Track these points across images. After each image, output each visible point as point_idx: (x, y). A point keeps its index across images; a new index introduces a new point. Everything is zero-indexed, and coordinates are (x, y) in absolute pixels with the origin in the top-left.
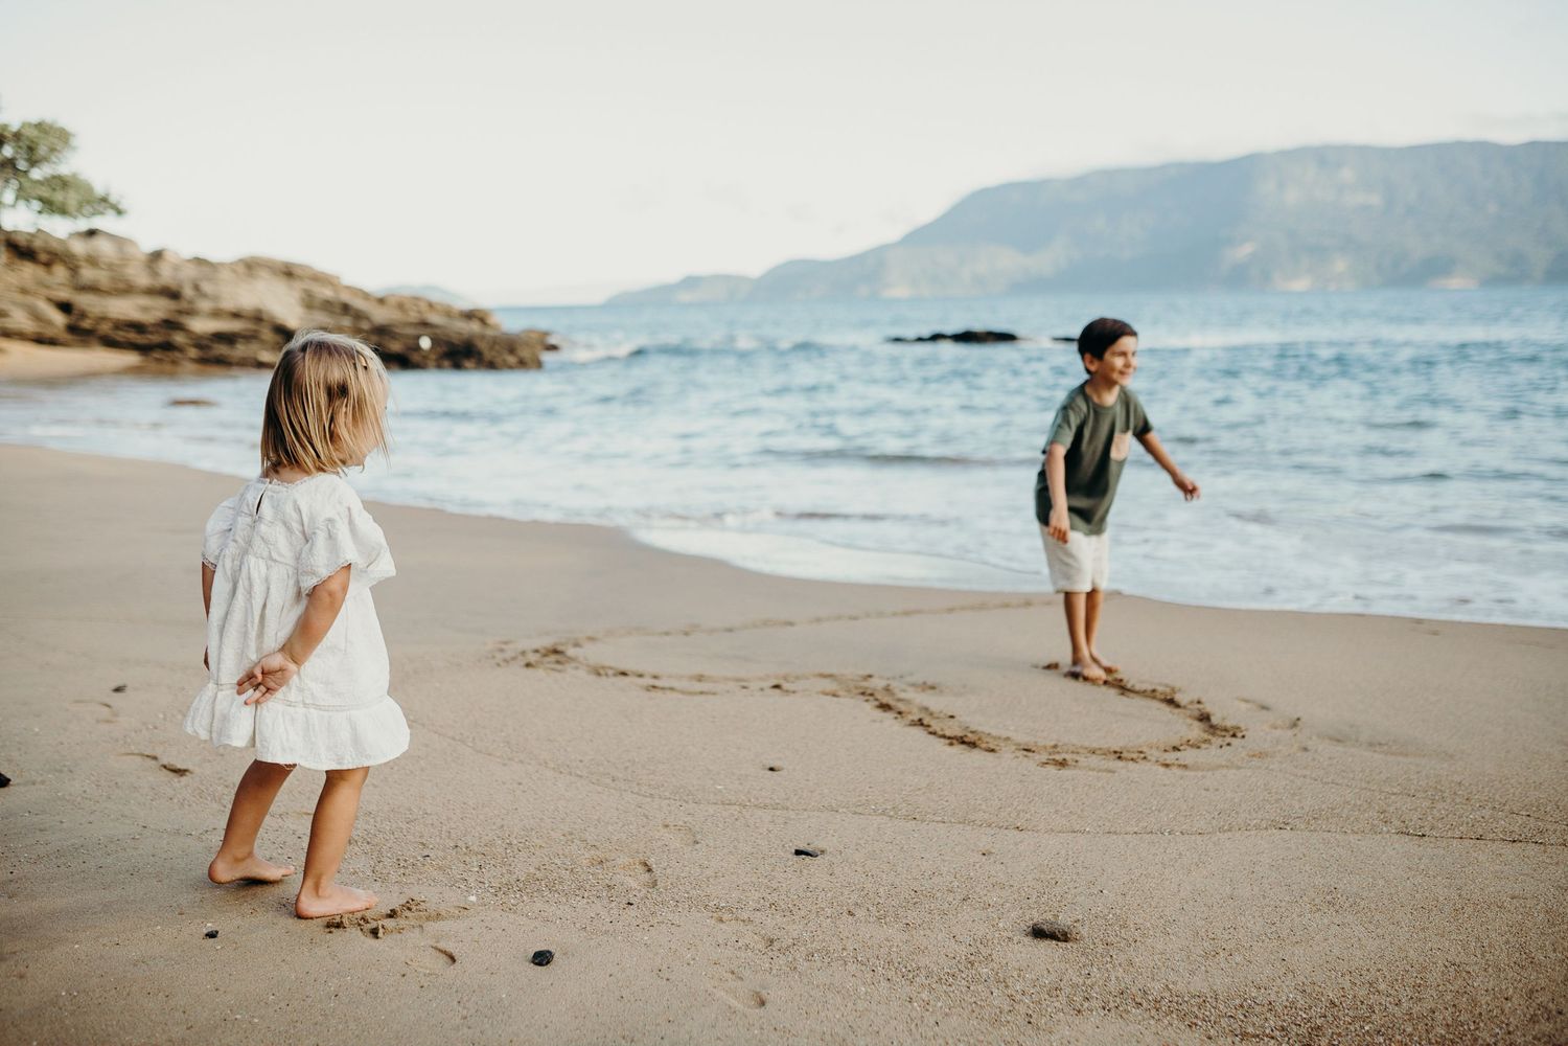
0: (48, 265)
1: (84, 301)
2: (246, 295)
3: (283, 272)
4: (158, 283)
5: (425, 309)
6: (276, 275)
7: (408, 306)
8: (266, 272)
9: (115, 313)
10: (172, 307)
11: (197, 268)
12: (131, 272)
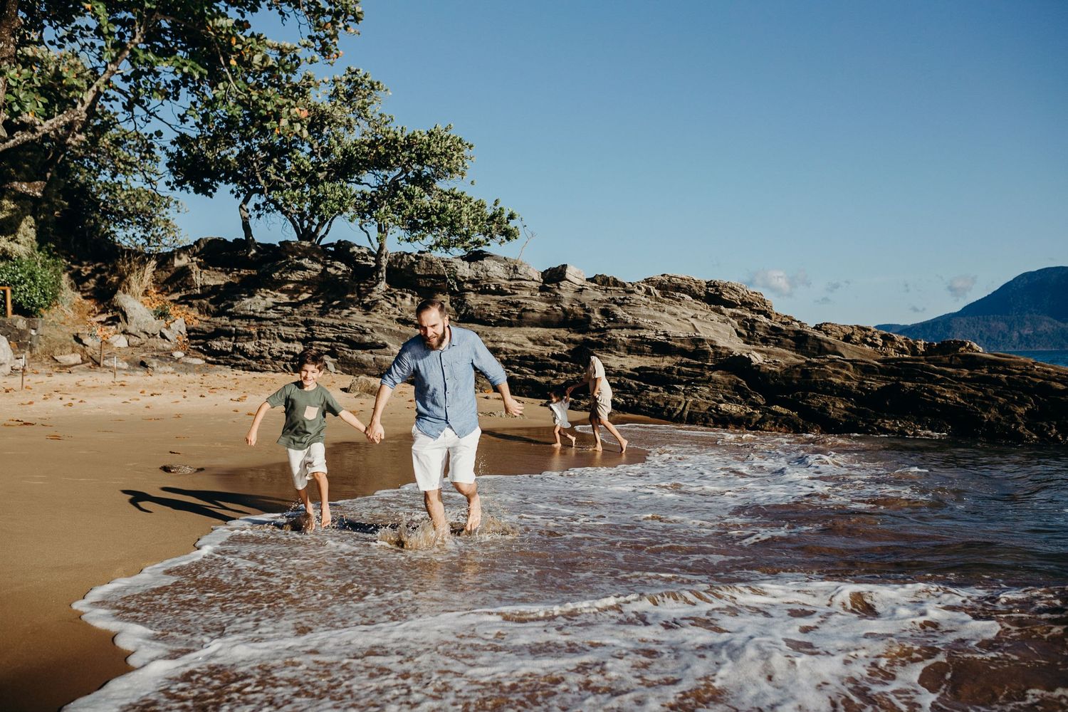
2: (673, 320)
3: (706, 293)
4: (558, 306)
5: (880, 342)
6: (695, 296)
7: (857, 337)
8: (685, 293)
9: (509, 342)
10: (579, 337)
11: (604, 287)
12: (527, 294)
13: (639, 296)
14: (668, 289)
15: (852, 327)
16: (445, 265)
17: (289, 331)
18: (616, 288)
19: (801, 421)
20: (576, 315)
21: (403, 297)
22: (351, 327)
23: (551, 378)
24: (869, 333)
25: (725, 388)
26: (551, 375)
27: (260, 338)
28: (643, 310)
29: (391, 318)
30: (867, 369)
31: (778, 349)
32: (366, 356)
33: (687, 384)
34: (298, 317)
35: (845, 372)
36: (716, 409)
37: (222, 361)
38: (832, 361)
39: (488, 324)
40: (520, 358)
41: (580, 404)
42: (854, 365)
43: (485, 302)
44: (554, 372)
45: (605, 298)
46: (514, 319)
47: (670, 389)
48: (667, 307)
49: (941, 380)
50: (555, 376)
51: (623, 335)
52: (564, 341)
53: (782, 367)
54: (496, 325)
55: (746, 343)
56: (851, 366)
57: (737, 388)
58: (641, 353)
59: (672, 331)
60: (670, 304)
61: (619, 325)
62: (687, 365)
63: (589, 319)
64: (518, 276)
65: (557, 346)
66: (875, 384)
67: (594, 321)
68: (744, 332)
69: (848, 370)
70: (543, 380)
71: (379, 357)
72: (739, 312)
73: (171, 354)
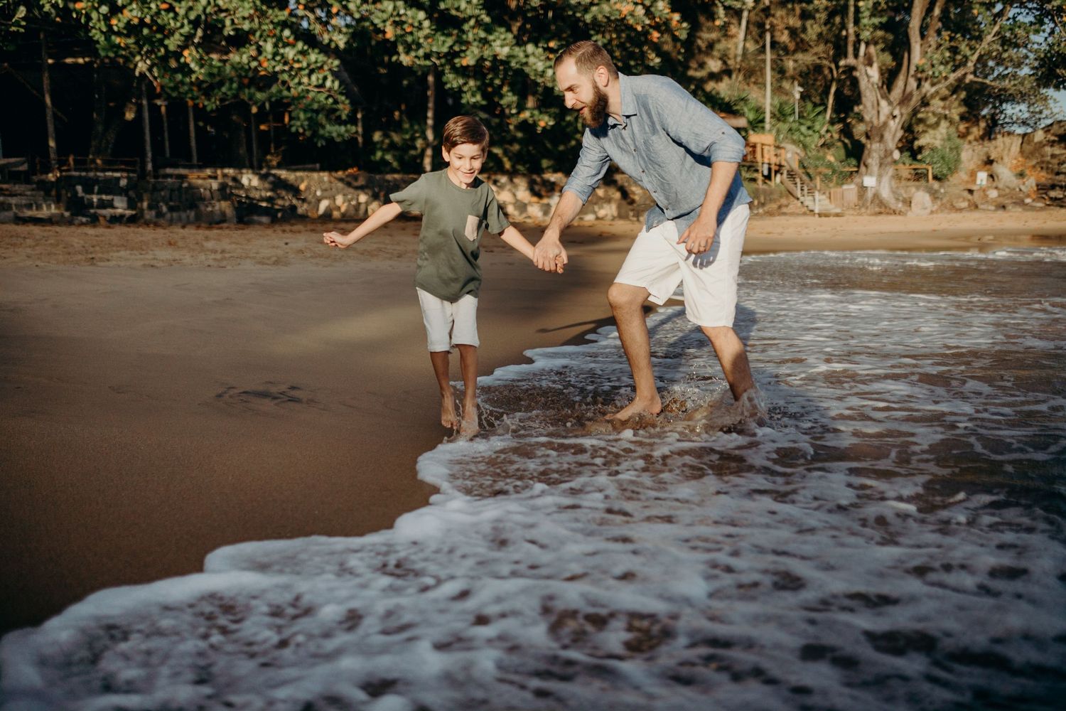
73: (1023, 201)
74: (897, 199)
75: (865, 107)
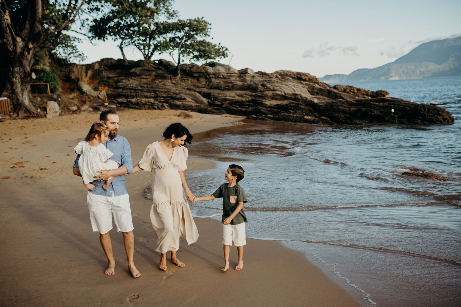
0: (198, 79)
1: (215, 92)
2: (286, 87)
3: (297, 76)
4: (246, 83)
5: (356, 91)
6: (293, 78)
7: (348, 90)
8: (289, 77)
9: (230, 96)
10: (254, 94)
11: (261, 76)
12: (234, 78)
13: (274, 79)
14: (283, 76)
15: (346, 86)
16: (203, 69)
17: (148, 94)
18: (266, 76)
19: (331, 121)
20: (252, 86)
21: (188, 80)
22: (171, 92)
23: (247, 109)
24: (352, 88)
25: (306, 111)
26: (246, 108)
27: (137, 97)
28: (277, 84)
29: (184, 88)
30: (351, 104)
31: (322, 97)
32: (179, 103)
33: (293, 110)
34: (150, 89)
35: (344, 105)
36: (304, 118)
37: (123, 106)
38: (340, 101)
39: (221, 90)
40: (235, 102)
41: (258, 118)
42: (347, 103)
43: (219, 82)
44: (247, 107)
45: (262, 80)
46: (230, 88)
47: (288, 112)
48: (284, 83)
49: (373, 107)
50: (248, 108)
51: (270, 93)
52: (249, 96)
53: (324, 104)
54: (223, 90)
55: (311, 94)
56: (346, 103)
57: (310, 111)
58: (276, 99)
59: (287, 92)
60: (285, 81)
61: (268, 89)
62: (293, 103)
63: (257, 88)
64: (230, 72)
65: (247, 97)
66: (353, 109)
67: (259, 88)
68: (310, 90)
69: (345, 104)
70: (244, 109)
71: (184, 103)
72: (308, 83)
73: (104, 104)
74: (35, 106)
75: (8, 41)
